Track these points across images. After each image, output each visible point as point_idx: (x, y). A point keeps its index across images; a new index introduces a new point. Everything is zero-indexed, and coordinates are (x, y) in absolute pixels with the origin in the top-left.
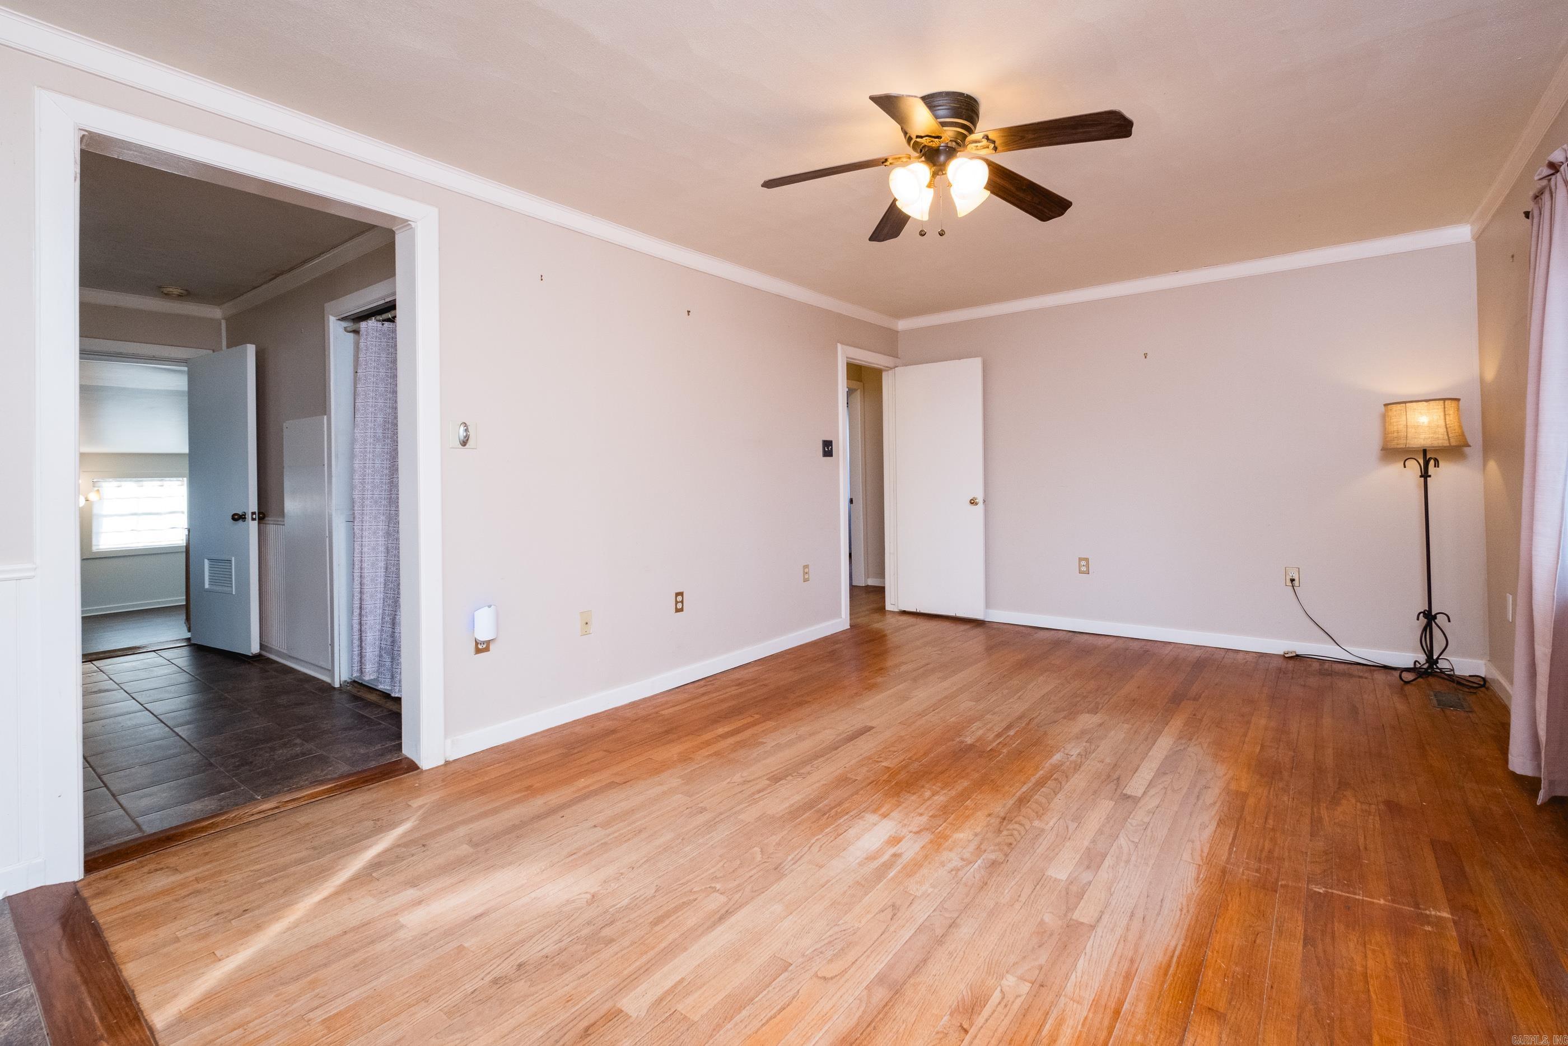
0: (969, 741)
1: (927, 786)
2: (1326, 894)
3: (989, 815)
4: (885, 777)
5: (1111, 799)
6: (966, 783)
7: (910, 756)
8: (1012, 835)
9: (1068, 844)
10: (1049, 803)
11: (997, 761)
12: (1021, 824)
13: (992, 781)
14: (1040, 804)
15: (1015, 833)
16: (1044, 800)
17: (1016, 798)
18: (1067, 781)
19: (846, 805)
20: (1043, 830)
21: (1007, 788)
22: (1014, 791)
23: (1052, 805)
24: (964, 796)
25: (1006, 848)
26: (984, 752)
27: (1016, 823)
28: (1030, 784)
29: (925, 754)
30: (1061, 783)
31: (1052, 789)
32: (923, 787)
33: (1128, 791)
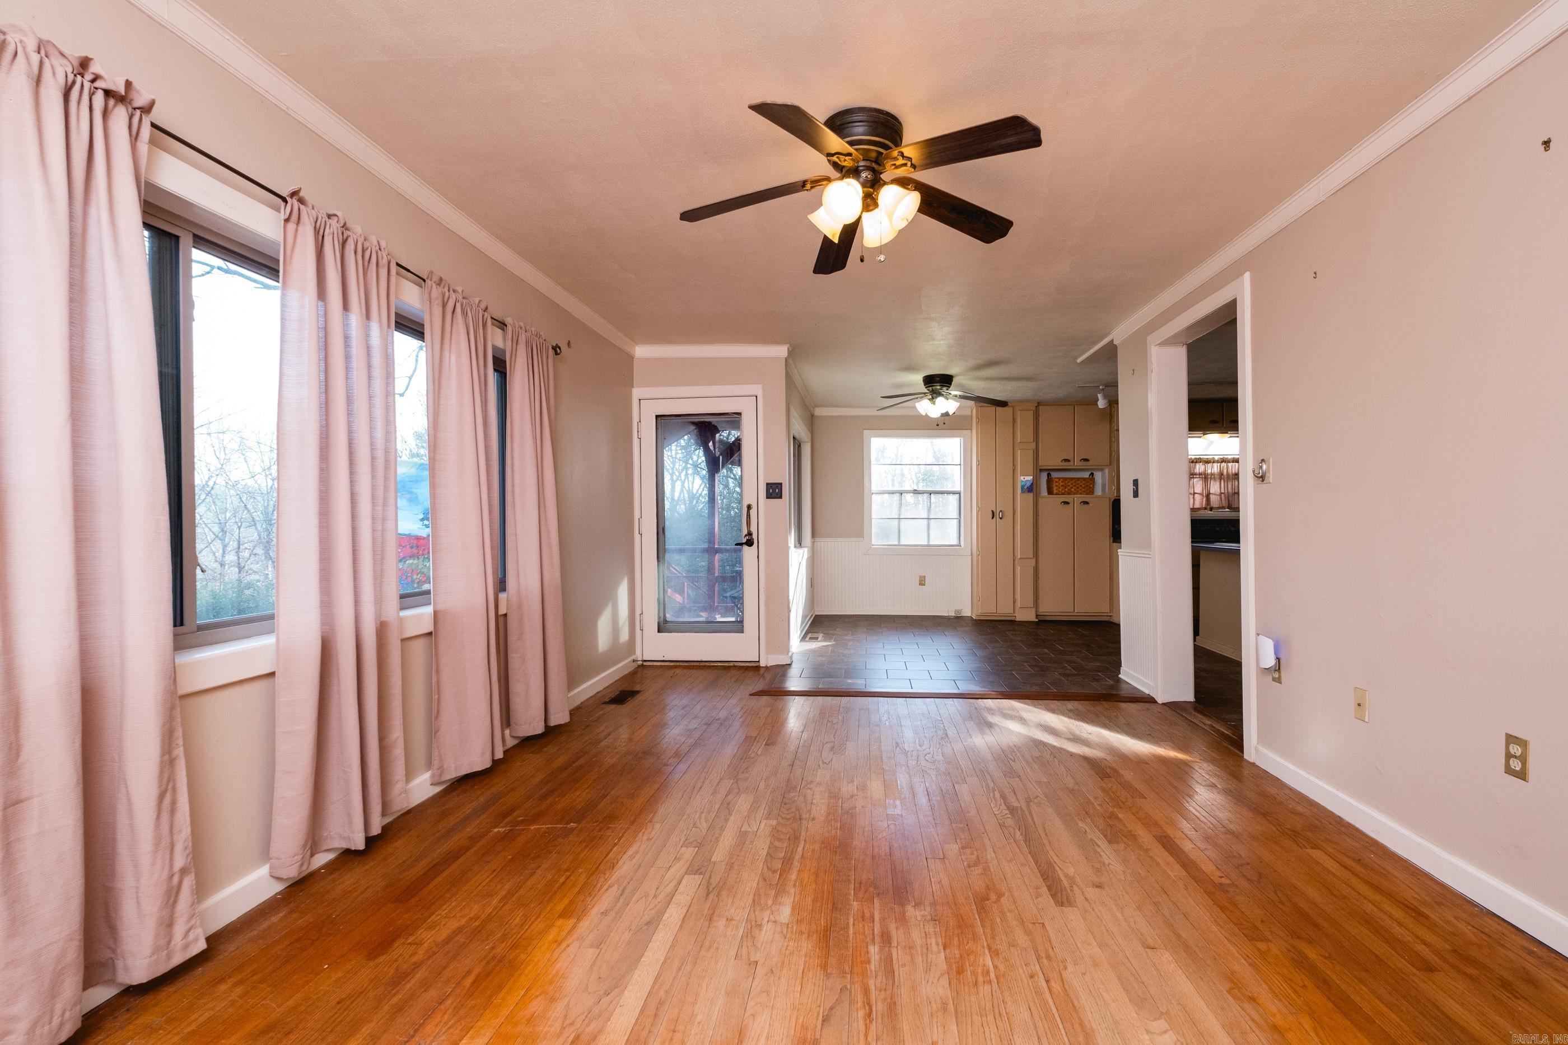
0: (913, 912)
2: (567, 823)
3: (813, 819)
5: (715, 863)
8: (788, 810)
9: (745, 814)
10: (771, 843)
11: (849, 881)
12: (786, 819)
13: (835, 851)
14: (779, 840)
15: (786, 812)
16: (777, 844)
17: (802, 837)
18: (762, 873)
20: (767, 818)
21: (816, 847)
22: (807, 846)
23: (768, 842)
25: (787, 801)
26: (877, 894)
27: (790, 819)
28: (797, 857)
30: (768, 868)
31: (775, 858)
33: (697, 878)
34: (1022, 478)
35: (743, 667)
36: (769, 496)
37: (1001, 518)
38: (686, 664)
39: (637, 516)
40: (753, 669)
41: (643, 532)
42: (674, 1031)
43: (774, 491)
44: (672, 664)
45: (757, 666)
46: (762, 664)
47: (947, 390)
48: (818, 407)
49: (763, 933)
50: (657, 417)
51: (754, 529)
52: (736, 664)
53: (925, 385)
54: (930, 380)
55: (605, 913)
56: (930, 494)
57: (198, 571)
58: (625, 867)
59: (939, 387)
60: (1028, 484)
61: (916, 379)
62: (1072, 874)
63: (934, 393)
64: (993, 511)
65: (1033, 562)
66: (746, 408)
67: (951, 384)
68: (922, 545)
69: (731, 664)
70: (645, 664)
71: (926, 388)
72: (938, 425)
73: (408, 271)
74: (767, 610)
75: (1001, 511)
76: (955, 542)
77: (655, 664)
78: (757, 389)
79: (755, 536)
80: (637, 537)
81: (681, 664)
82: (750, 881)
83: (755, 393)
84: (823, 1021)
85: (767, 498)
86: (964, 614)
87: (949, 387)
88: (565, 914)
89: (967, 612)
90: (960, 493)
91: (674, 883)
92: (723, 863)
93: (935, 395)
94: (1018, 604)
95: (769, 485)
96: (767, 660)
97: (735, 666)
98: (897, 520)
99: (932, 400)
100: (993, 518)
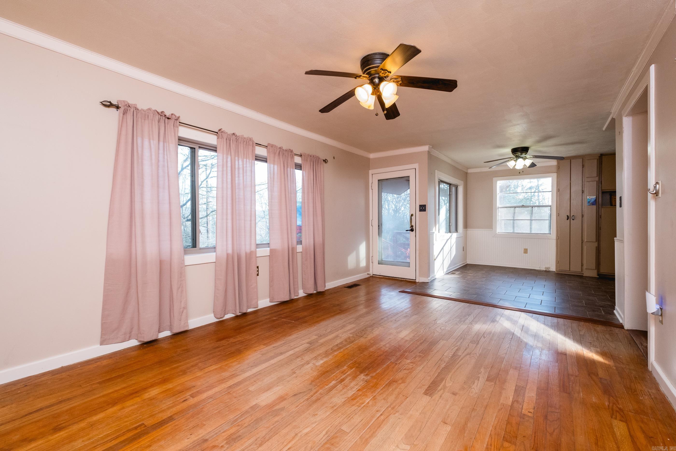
0: (362, 376)
1: (387, 349)
3: (366, 338)
4: (406, 354)
6: (371, 349)
7: (397, 366)
11: (353, 360)
12: (357, 335)
13: (360, 350)
15: (360, 333)
19: (418, 343)
20: (351, 334)
21: (355, 347)
22: (353, 345)
24: (372, 345)
25: (365, 330)
26: (357, 367)
28: (345, 348)
29: (388, 367)
32: (389, 349)
33: (308, 345)
34: (588, 197)
35: (409, 281)
36: (420, 210)
37: (573, 220)
38: (387, 277)
39: (371, 219)
40: (412, 282)
41: (373, 225)
42: (255, 382)
43: (422, 208)
44: (382, 277)
45: (415, 282)
46: (417, 281)
47: (525, 154)
48: (470, 168)
49: (307, 366)
50: (378, 180)
51: (413, 224)
52: (407, 280)
53: (512, 153)
54: (515, 151)
55: (274, 347)
56: (532, 207)
57: (200, 234)
58: (293, 336)
59: (520, 154)
60: (593, 200)
61: (508, 151)
62: (448, 386)
63: (517, 157)
64: (568, 216)
65: (596, 244)
66: (411, 174)
67: (527, 152)
68: (527, 233)
69: (405, 280)
70: (373, 276)
71: (513, 154)
72: (520, 173)
73: (261, 145)
74: (420, 259)
75: (573, 216)
76: (547, 232)
77: (377, 276)
78: (416, 166)
79: (414, 228)
80: (371, 227)
81: (386, 277)
82: (322, 350)
83: (415, 168)
84: (294, 395)
85: (420, 211)
86: (551, 270)
87: (527, 153)
88: (264, 344)
89: (553, 268)
90: (551, 206)
91: (301, 344)
92: (320, 343)
93: (517, 158)
94: (585, 267)
95: (420, 206)
96: (420, 279)
97: (406, 280)
98: (512, 221)
99: (516, 161)
100: (568, 219)
